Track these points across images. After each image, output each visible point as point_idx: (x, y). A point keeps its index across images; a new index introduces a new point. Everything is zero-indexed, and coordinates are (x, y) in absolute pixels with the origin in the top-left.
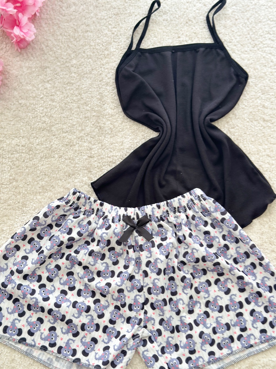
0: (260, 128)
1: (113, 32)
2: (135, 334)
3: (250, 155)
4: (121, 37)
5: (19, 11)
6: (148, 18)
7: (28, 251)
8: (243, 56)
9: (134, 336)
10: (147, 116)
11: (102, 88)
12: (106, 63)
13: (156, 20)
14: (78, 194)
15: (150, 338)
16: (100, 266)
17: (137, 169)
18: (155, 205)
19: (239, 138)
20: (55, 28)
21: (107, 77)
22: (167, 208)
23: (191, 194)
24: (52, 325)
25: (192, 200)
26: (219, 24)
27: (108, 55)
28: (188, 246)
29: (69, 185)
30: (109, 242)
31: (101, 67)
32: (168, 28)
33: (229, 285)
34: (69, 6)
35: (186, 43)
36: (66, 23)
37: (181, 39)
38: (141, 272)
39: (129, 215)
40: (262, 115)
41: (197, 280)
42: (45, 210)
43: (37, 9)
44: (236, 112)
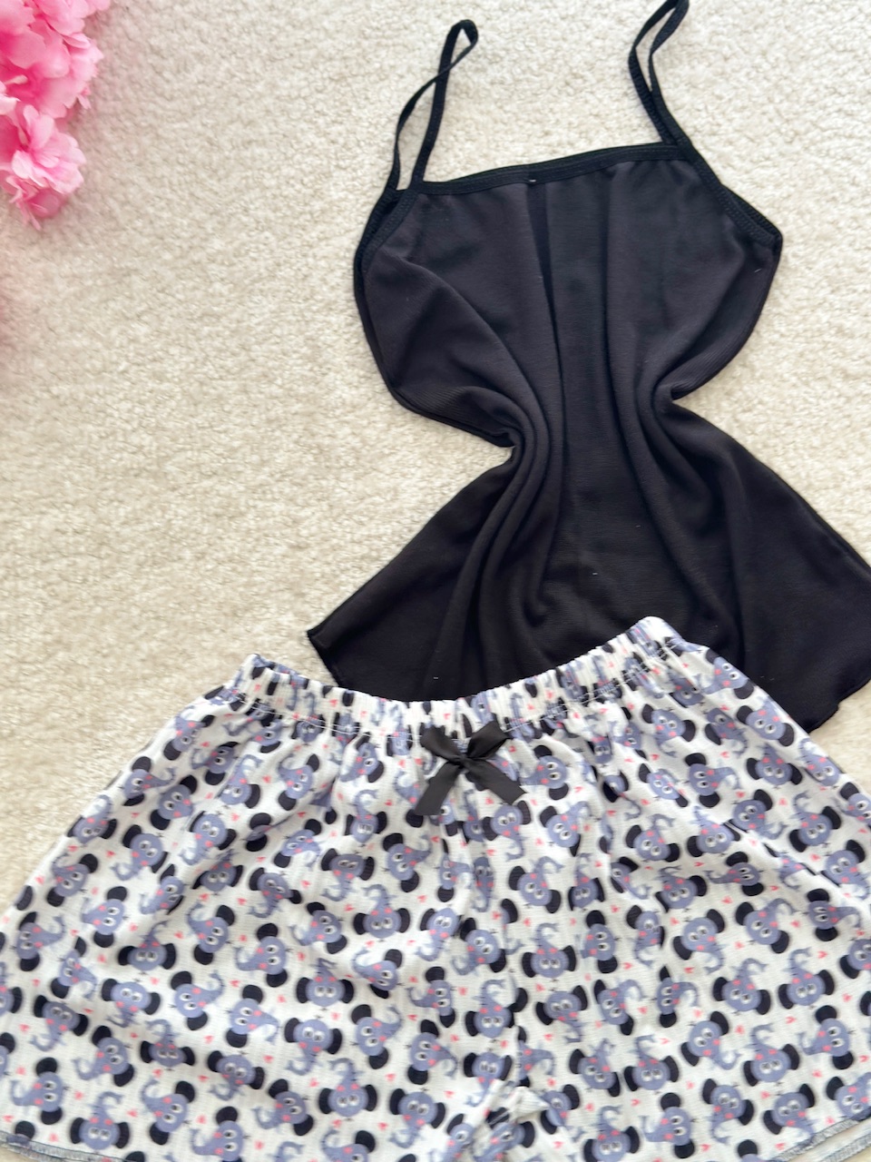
0: (834, 401)
1: (332, 137)
2: (495, 1109)
3: (811, 492)
4: (359, 151)
5: (24, 100)
6: (441, 81)
7: (124, 871)
8: (759, 173)
9: (493, 1117)
10: (467, 399)
11: (313, 320)
12: (320, 240)
13: (465, 84)
14: (268, 674)
15: (543, 1116)
16: (361, 897)
17: (452, 573)
18: (518, 686)
19: (773, 442)
20: (146, 141)
21: (326, 283)
22: (558, 692)
23: (632, 640)
24: (224, 1104)
25: (638, 658)
26: (670, 78)
27: (323, 211)
28: (639, 808)
29: (237, 644)
30: (382, 820)
31: (305, 256)
32: (507, 108)
33: (784, 922)
34: (182, 68)
35: (570, 152)
36: (179, 121)
37: (553, 139)
38: (495, 906)
39: (438, 724)
40: (836, 361)
41: (677, 913)
42: (168, 733)
43: (80, 86)
44: (752, 357)
